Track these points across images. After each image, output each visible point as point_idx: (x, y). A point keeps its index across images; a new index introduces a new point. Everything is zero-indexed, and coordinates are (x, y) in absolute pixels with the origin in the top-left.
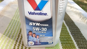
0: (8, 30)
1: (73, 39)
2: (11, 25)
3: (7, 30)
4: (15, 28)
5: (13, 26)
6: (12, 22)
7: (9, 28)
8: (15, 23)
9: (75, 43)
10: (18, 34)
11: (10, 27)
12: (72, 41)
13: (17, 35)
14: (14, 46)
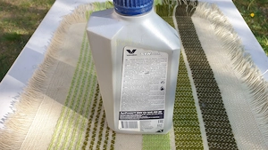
0: (71, 98)
1: (200, 116)
2: (75, 84)
3: (68, 97)
4: (84, 93)
5: (80, 87)
6: (77, 78)
7: (73, 94)
8: (84, 81)
9: (202, 125)
10: (92, 106)
11: (73, 90)
12: (197, 120)
13: (91, 110)
14: (86, 131)
